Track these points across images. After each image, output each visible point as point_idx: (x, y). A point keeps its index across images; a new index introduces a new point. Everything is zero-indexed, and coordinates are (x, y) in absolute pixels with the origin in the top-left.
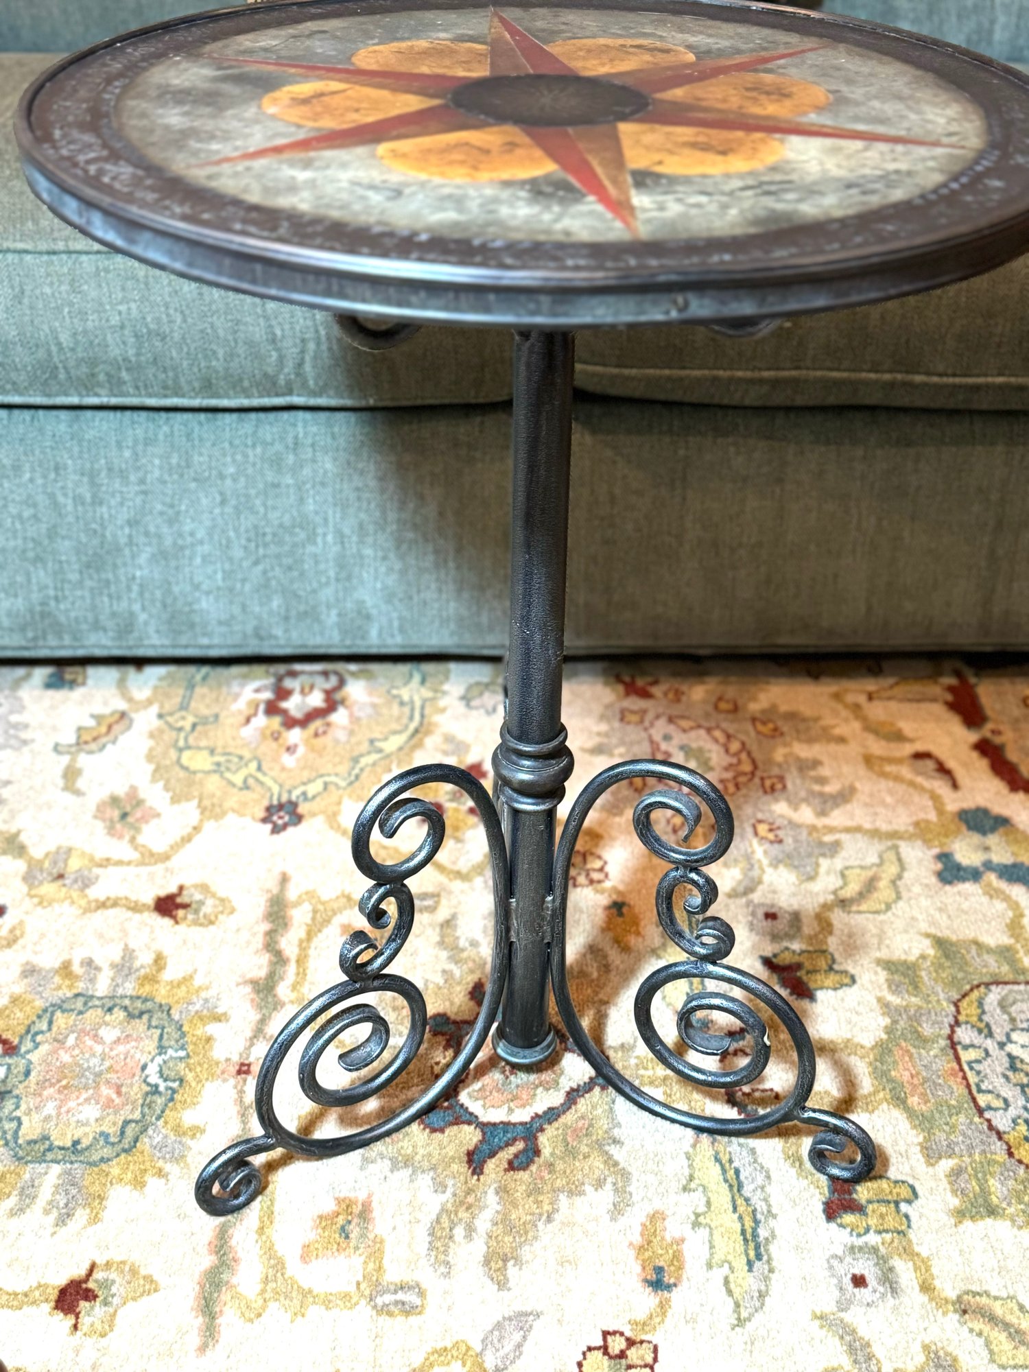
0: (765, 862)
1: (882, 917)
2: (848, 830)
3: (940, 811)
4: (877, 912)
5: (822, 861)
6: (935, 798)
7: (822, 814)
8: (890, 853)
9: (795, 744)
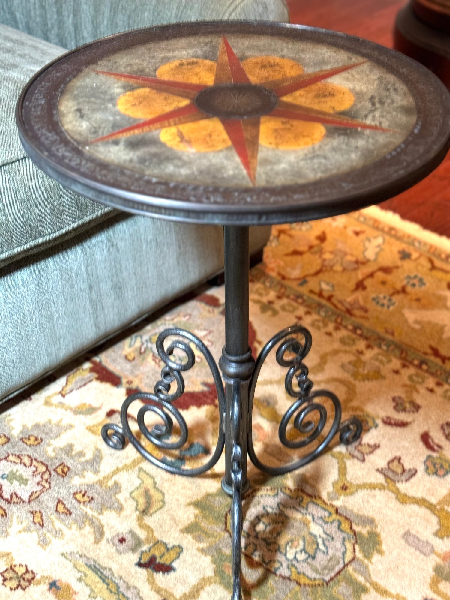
0: (96, 514)
1: (165, 509)
2: (115, 472)
4: (161, 508)
5: (118, 496)
7: (97, 472)
8: (142, 473)
9: (52, 441)
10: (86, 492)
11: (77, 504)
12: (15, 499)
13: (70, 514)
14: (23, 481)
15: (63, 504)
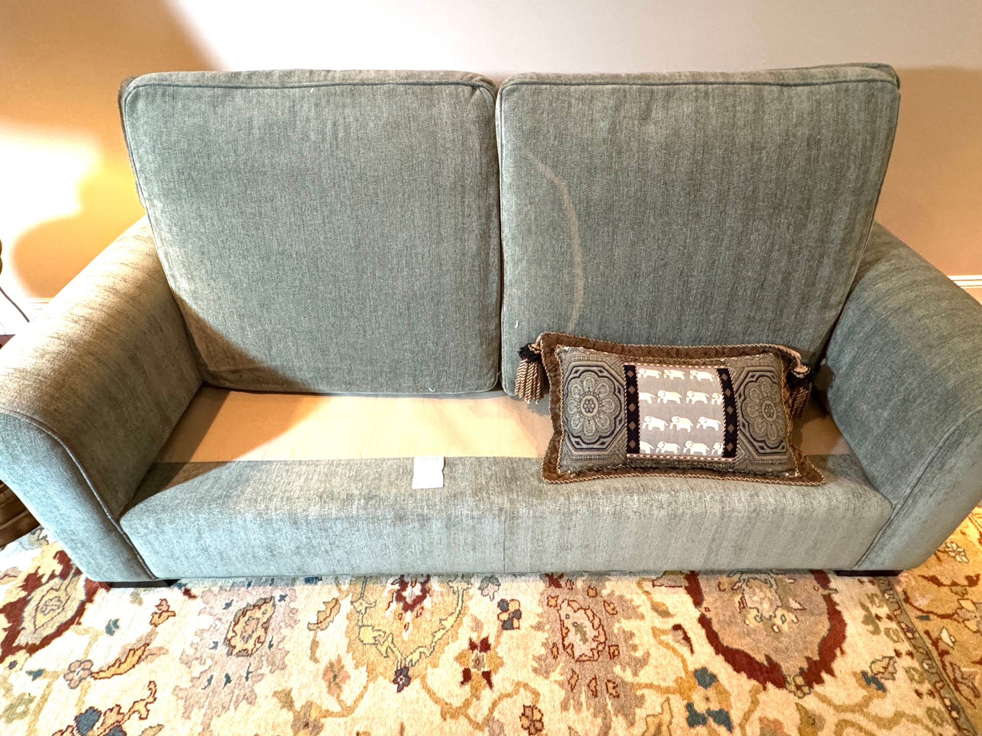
0: (612, 712)
2: (648, 686)
3: (686, 671)
5: (637, 710)
6: (684, 661)
7: (635, 674)
8: (666, 704)
9: (622, 620)
10: (617, 686)
11: (605, 691)
12: (569, 650)
13: (596, 696)
14: (585, 640)
15: (596, 683)
